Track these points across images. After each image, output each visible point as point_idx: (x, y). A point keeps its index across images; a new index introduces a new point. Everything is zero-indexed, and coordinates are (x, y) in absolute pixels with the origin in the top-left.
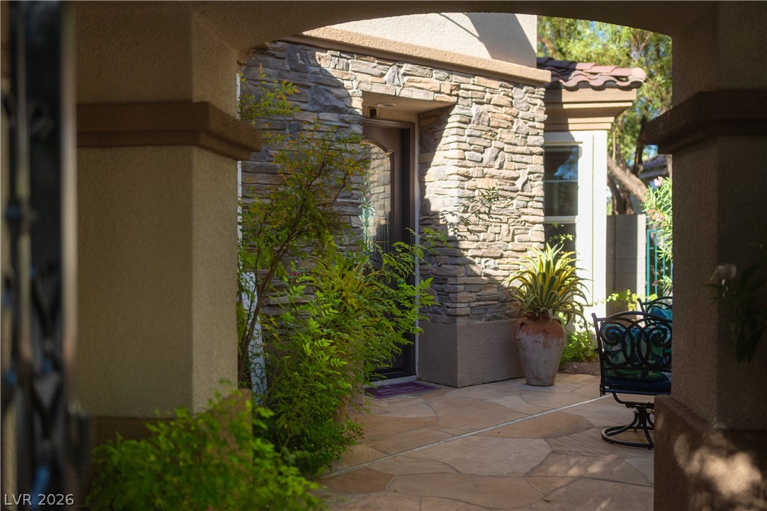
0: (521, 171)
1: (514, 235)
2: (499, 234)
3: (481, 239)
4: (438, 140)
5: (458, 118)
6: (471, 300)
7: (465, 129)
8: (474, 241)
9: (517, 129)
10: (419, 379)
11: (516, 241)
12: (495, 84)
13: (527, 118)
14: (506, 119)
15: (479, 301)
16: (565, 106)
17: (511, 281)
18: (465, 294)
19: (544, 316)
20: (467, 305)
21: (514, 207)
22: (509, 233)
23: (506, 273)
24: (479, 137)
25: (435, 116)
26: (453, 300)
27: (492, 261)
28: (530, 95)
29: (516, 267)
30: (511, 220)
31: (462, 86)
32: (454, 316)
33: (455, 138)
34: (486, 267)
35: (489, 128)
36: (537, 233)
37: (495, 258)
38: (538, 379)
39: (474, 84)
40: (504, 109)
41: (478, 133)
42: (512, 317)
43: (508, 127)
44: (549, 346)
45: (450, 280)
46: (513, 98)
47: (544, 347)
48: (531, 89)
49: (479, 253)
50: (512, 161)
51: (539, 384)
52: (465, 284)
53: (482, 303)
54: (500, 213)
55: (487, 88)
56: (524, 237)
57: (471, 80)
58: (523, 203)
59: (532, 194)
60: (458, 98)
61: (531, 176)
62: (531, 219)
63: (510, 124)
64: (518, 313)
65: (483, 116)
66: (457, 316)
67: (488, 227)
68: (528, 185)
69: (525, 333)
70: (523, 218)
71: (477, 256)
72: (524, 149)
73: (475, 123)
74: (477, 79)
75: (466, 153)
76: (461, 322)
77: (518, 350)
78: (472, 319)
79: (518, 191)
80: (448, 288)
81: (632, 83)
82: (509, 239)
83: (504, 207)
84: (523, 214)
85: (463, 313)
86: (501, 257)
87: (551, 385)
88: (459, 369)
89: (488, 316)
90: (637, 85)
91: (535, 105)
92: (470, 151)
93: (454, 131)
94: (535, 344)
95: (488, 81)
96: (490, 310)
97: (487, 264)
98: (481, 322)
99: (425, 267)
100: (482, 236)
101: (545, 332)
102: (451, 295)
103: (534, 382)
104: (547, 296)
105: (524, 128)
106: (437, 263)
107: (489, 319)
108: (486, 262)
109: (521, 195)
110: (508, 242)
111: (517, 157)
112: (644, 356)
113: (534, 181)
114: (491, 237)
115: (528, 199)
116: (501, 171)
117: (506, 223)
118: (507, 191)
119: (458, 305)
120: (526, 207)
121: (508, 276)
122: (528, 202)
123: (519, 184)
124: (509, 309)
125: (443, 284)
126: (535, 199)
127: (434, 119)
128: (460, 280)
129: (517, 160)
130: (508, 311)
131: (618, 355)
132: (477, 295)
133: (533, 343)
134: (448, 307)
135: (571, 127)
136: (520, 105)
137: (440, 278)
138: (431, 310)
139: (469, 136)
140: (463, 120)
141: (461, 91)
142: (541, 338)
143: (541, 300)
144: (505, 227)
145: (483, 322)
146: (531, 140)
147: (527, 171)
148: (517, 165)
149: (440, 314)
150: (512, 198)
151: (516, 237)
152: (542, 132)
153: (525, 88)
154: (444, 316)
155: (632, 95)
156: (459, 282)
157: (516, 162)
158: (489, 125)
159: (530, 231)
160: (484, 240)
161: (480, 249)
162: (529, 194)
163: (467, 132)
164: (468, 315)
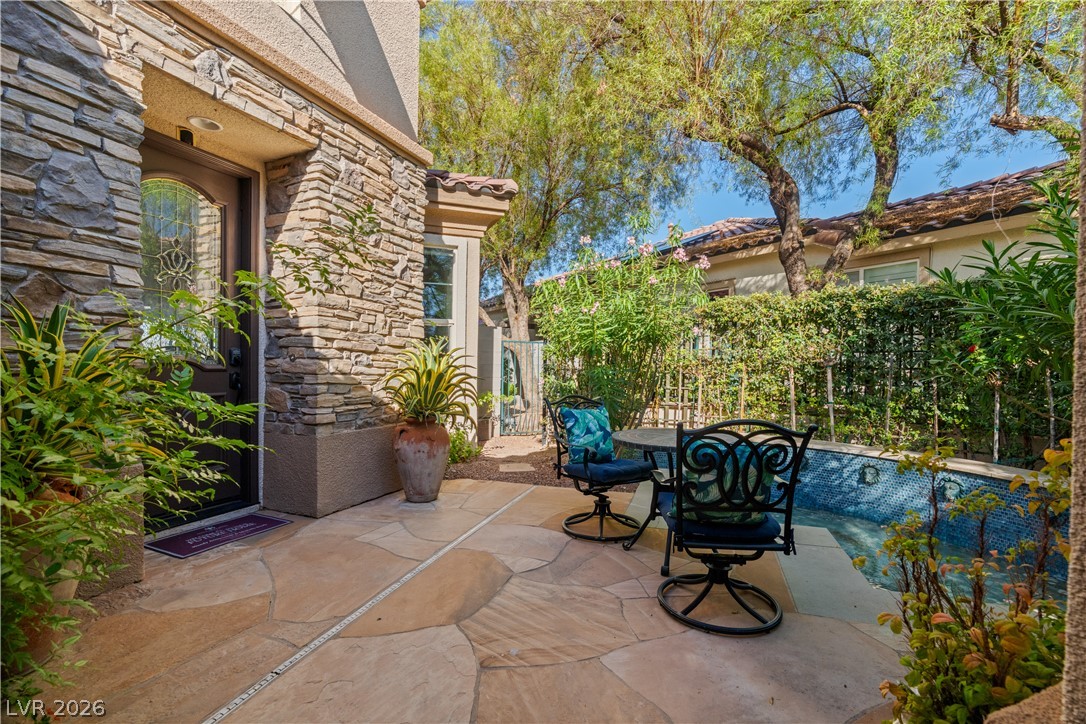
0: (400, 256)
1: (391, 328)
2: (374, 324)
3: (351, 328)
4: (291, 197)
5: (320, 167)
6: (337, 404)
7: (330, 185)
8: (341, 330)
9: (396, 206)
10: (264, 508)
11: (393, 335)
12: (371, 144)
13: (408, 197)
14: (383, 190)
15: (347, 405)
16: (441, 207)
17: (388, 380)
18: (328, 397)
19: (430, 421)
20: (331, 410)
21: (392, 295)
22: (385, 324)
23: (382, 371)
24: (348, 200)
25: (289, 165)
26: (311, 405)
27: (365, 356)
28: (411, 173)
29: (393, 365)
30: (387, 311)
31: (327, 128)
32: (312, 426)
33: (316, 193)
34: (356, 363)
35: (362, 194)
36: (416, 330)
37: (369, 353)
38: (420, 494)
39: (343, 132)
40: (381, 178)
41: (349, 196)
42: (388, 422)
43: (385, 200)
44: (434, 456)
45: (308, 379)
46: (392, 169)
47: (429, 457)
48: (412, 166)
49: (348, 345)
50: (389, 242)
51: (423, 500)
52: (328, 383)
53: (352, 407)
54: (375, 300)
55: (360, 144)
56: (402, 332)
57: (339, 126)
58: (402, 292)
59: (413, 284)
60: (320, 142)
61: (411, 265)
62: (411, 312)
63: (388, 198)
64: (395, 418)
65: (354, 176)
66: (316, 425)
67: (360, 314)
68: (408, 272)
69: (406, 442)
70: (402, 309)
71: (345, 349)
72: (403, 232)
73: (344, 181)
74: (347, 127)
75: (332, 216)
76: (321, 432)
77: (396, 461)
78: (338, 428)
79: (395, 278)
80: (305, 388)
81: (507, 193)
82: (386, 331)
83: (380, 294)
84: (402, 305)
85: (325, 421)
86: (376, 352)
87: (435, 499)
88: (319, 493)
89: (360, 422)
90: (510, 195)
91: (416, 186)
92: (336, 214)
93: (314, 184)
94: (418, 455)
95: (361, 135)
96: (362, 416)
97: (358, 359)
98: (349, 431)
99: (273, 362)
100: (352, 324)
101: (430, 440)
102: (308, 398)
103: (416, 498)
104: (431, 397)
105: (404, 209)
106: (290, 357)
107: (360, 427)
108: (356, 357)
109: (400, 283)
110: (385, 336)
111: (396, 240)
112: (751, 490)
113: (414, 271)
114: (364, 327)
115: (407, 289)
116: (376, 250)
117: (383, 313)
118: (384, 275)
119: (318, 411)
120: (405, 298)
121: (385, 375)
122: (407, 292)
123: (397, 269)
124: (385, 413)
125: (297, 383)
126: (416, 290)
127: (286, 169)
128: (321, 379)
129: (395, 241)
130: (383, 416)
131: (709, 489)
132: (345, 398)
133: (415, 453)
134: (305, 414)
135: (445, 230)
136: (400, 180)
137: (293, 376)
138: (281, 418)
139: (335, 195)
140: (328, 171)
141: (324, 134)
142: (425, 446)
143: (425, 402)
144: (381, 317)
145: (352, 430)
146: (411, 223)
147: (406, 258)
148: (396, 249)
149: (293, 423)
150: (390, 285)
151: (394, 331)
152: (422, 218)
153: (406, 163)
154: (299, 426)
155: (505, 205)
156: (319, 381)
157: (395, 244)
158: (362, 190)
159: (409, 326)
160: (355, 330)
161: (349, 340)
162: (408, 283)
163: (333, 190)
164: (332, 423)
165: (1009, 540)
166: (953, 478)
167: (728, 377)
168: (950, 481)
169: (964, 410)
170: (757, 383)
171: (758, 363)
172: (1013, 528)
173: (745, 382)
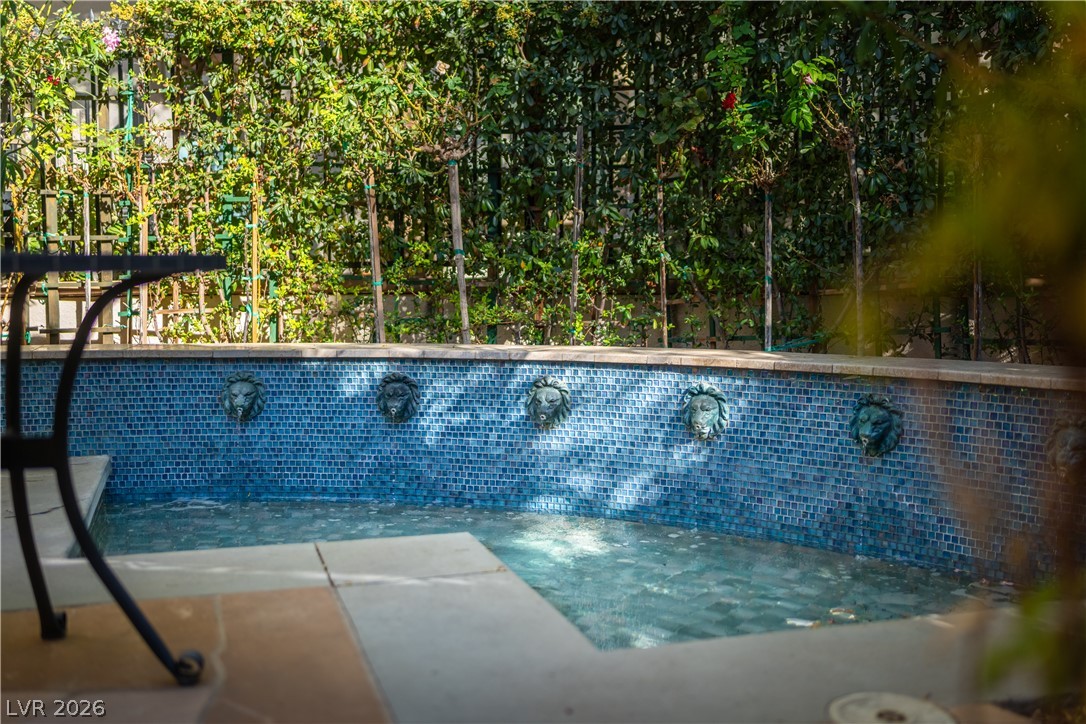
165: (805, 499)
166: (706, 386)
167: (218, 202)
168: (701, 392)
169: (711, 249)
170: (289, 213)
171: (291, 161)
172: (811, 473)
173: (261, 215)
